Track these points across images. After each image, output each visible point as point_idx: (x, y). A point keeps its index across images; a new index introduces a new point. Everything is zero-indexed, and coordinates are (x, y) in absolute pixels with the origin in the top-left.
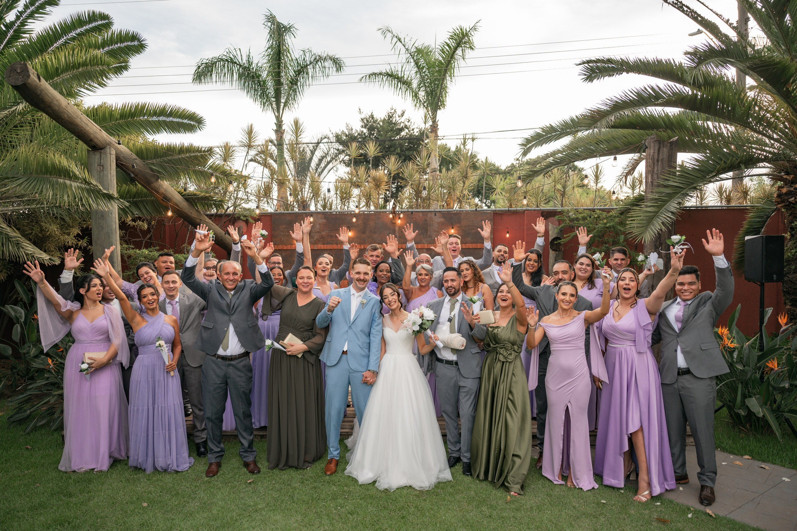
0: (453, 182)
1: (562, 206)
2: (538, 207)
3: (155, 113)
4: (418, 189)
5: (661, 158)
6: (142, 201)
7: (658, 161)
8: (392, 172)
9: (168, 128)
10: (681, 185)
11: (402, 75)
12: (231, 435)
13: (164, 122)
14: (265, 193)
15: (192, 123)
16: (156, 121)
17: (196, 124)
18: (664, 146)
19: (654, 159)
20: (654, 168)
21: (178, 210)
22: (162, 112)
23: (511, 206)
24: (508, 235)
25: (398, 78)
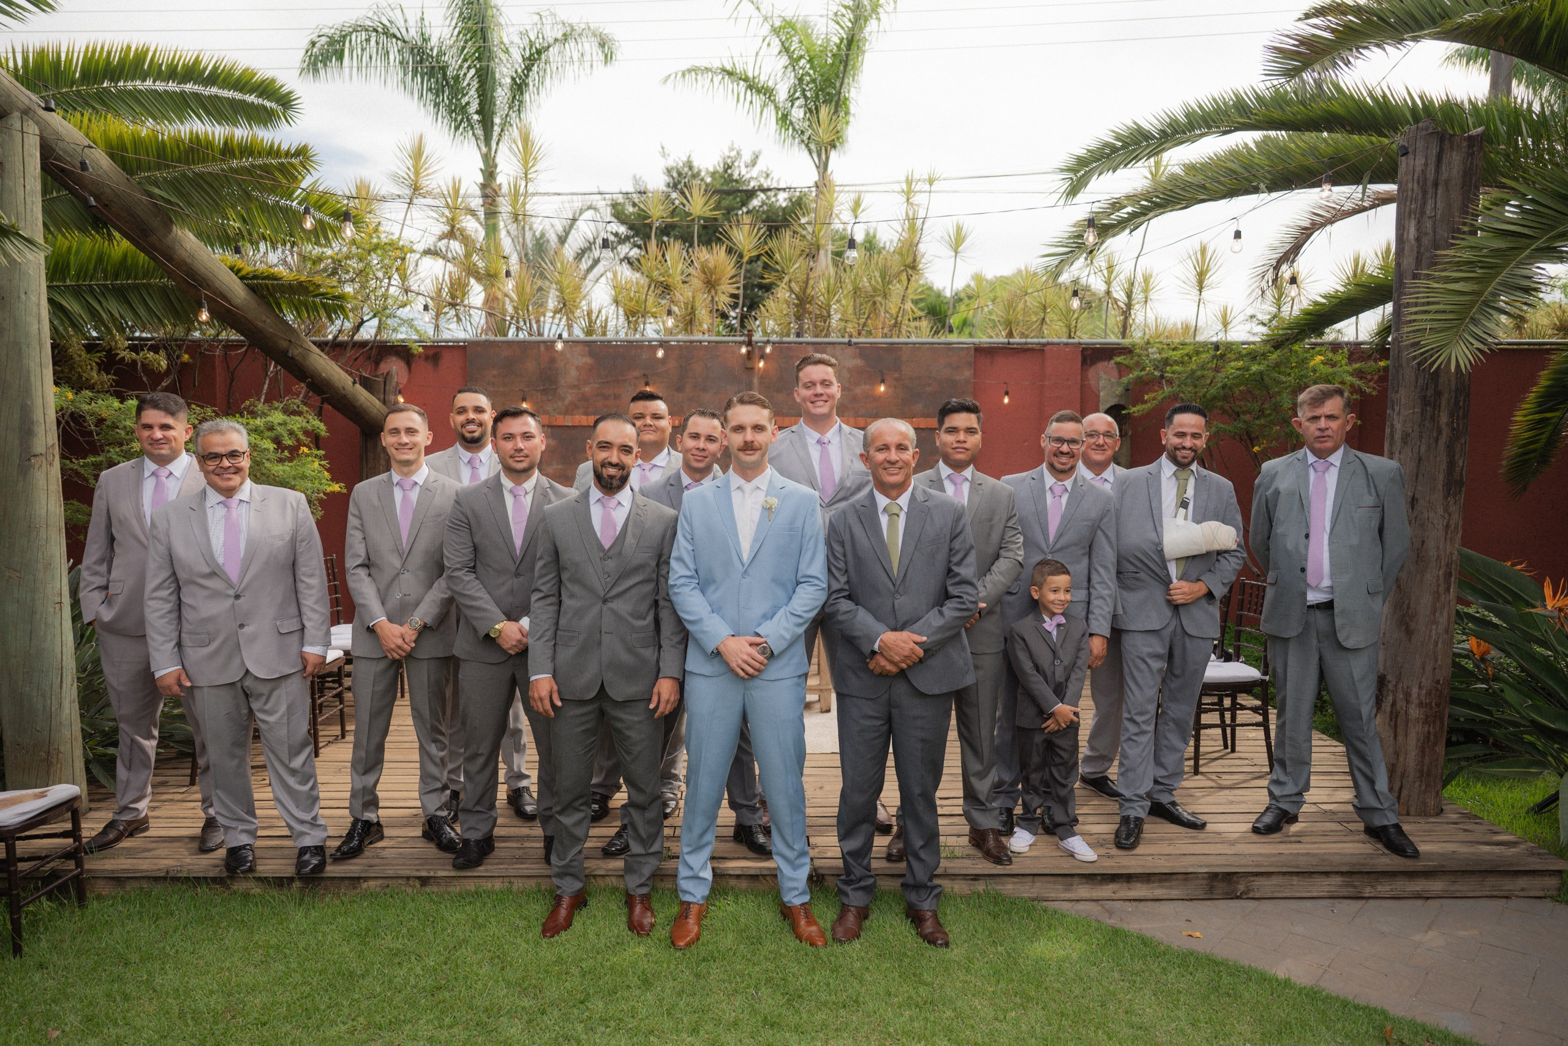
0: (883, 278)
1: (1123, 337)
2: (1070, 337)
3: (172, 73)
4: (804, 292)
5: (1444, 176)
6: (136, 287)
7: (1436, 184)
8: (745, 253)
9: (208, 113)
10: (1526, 231)
11: (756, 74)
12: (343, 878)
13: (197, 96)
14: (453, 297)
15: (268, 104)
16: (175, 93)
17: (280, 109)
18: (1452, 148)
19: (1425, 180)
20: (1424, 204)
21: (228, 310)
22: (191, 72)
23: (1010, 334)
24: (1006, 400)
25: (746, 80)
